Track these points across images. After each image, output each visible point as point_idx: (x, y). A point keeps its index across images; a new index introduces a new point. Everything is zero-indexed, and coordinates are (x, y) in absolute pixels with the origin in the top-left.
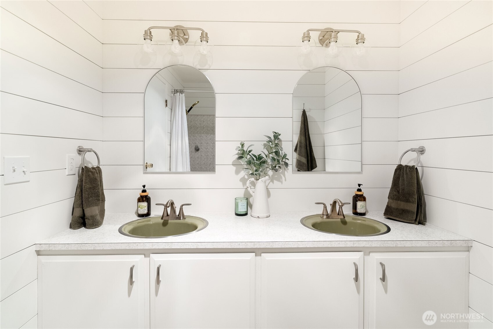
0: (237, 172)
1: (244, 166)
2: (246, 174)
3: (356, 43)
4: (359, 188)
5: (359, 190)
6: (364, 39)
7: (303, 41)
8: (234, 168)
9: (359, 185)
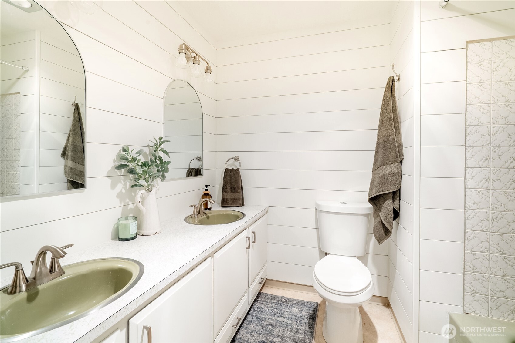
0: (113, 186)
1: (121, 177)
2: (123, 188)
3: (205, 72)
4: (207, 188)
5: (206, 190)
6: (211, 70)
7: (179, 53)
8: (109, 181)
9: (206, 186)
